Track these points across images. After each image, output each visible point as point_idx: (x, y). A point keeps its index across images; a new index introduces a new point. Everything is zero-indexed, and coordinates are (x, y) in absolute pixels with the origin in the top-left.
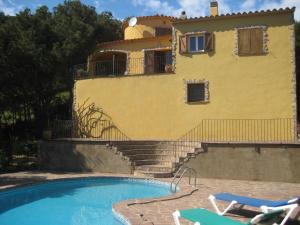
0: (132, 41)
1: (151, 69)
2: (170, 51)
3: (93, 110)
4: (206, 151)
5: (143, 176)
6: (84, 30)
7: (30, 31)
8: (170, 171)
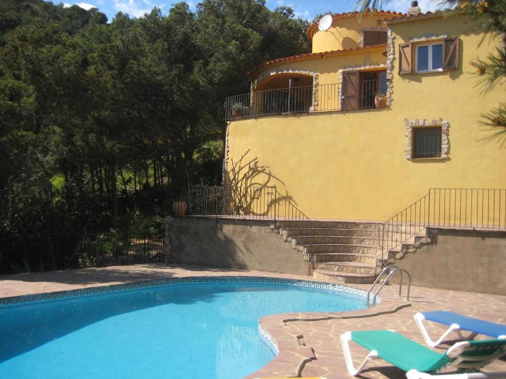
0: (322, 55)
1: (354, 103)
2: (385, 70)
3: (255, 171)
4: (434, 241)
5: (327, 279)
6: (243, 39)
7: (159, 44)
8: (372, 273)
